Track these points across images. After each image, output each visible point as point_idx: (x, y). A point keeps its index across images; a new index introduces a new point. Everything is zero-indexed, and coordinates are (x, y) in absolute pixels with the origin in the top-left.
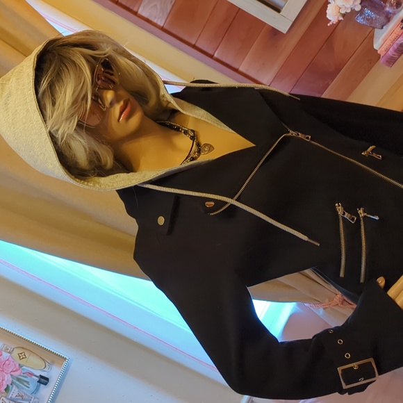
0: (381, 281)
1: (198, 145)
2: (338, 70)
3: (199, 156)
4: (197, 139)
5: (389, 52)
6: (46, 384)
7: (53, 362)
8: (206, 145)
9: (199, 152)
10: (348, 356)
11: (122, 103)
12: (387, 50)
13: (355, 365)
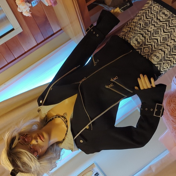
0: (136, 88)
1: (62, 117)
2: (46, 18)
3: (66, 119)
4: (60, 115)
5: (52, 2)
6: (98, 175)
7: (92, 168)
8: (64, 114)
9: (65, 118)
10: (152, 110)
11: (38, 138)
12: (51, 2)
13: (156, 110)
